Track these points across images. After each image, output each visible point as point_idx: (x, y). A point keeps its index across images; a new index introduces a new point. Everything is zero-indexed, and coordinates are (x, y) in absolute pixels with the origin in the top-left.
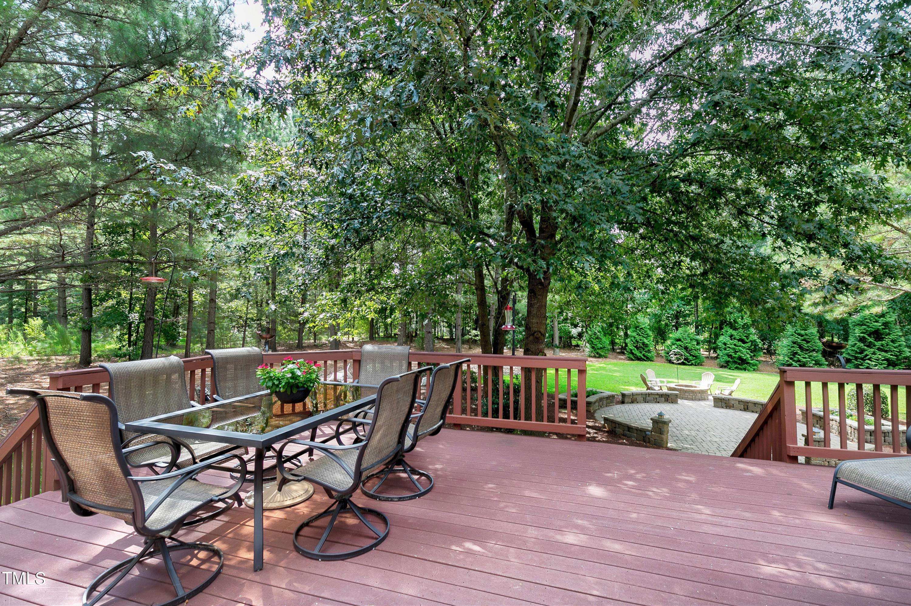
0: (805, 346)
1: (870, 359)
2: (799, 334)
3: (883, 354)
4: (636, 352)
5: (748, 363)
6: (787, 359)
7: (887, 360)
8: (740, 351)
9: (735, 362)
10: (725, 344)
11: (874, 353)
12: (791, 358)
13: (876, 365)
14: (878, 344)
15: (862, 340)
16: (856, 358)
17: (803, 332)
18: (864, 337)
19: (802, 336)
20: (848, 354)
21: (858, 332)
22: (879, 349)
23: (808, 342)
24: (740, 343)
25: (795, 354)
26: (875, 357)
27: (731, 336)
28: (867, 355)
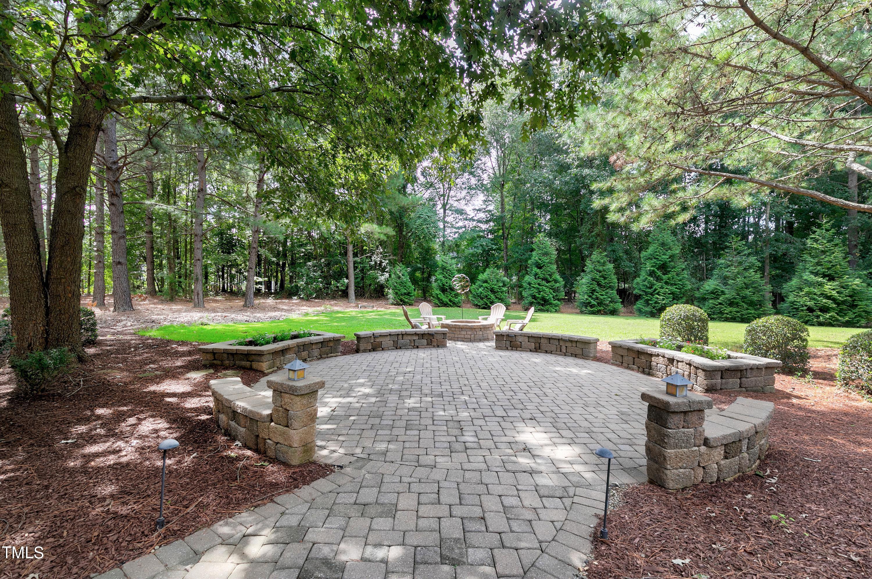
0: (603, 282)
1: (658, 294)
2: (597, 271)
3: (669, 287)
4: (442, 296)
5: (551, 304)
6: (586, 297)
7: (672, 293)
8: (544, 290)
9: (539, 303)
10: (529, 284)
11: (662, 288)
12: (590, 296)
13: (663, 299)
14: (665, 277)
15: (652, 274)
16: (646, 293)
17: (601, 268)
18: (653, 271)
19: (600, 272)
20: (640, 289)
21: (648, 266)
22: (666, 283)
23: (605, 278)
24: (544, 282)
25: (594, 290)
26: (662, 291)
27: (536, 274)
28: (656, 290)
